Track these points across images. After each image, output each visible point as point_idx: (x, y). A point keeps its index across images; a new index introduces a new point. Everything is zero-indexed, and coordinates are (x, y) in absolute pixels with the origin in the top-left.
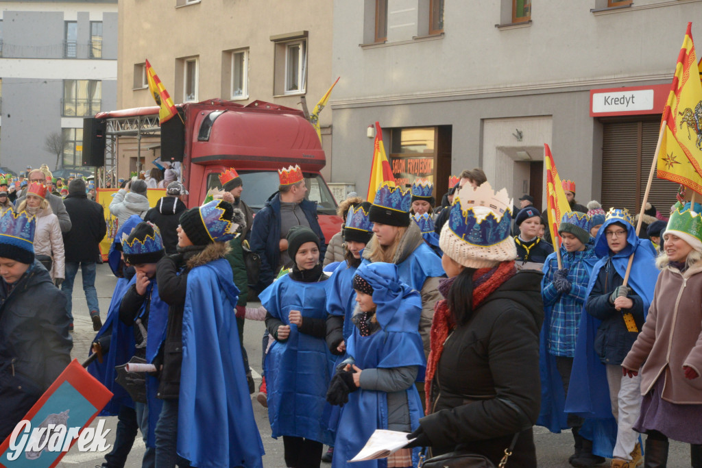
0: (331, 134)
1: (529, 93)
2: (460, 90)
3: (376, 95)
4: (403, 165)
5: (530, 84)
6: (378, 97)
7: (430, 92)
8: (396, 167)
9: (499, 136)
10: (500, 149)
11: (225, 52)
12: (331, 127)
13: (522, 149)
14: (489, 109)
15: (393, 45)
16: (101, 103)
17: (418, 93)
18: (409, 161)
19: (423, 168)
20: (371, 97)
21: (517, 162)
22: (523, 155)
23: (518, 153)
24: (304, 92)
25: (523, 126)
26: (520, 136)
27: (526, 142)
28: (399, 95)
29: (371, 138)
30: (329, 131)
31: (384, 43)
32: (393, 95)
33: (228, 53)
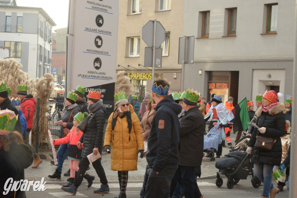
0: (181, 72)
1: (275, 60)
2: (244, 58)
3: (203, 58)
4: (214, 85)
5: (276, 57)
6: (204, 59)
7: (229, 58)
8: (211, 86)
9: (260, 76)
10: (260, 81)
11: (127, 37)
12: (181, 69)
13: (271, 81)
14: (257, 66)
15: (212, 39)
16: (21, 52)
17: (224, 58)
18: (217, 84)
19: (224, 87)
20: (201, 59)
21: (267, 86)
22: (271, 84)
23: (268, 83)
24: (168, 55)
25: (272, 73)
26: (270, 76)
27: (272, 79)
28: (215, 58)
29: (200, 75)
30: (180, 71)
31: (208, 38)
32: (212, 58)
33: (128, 38)
